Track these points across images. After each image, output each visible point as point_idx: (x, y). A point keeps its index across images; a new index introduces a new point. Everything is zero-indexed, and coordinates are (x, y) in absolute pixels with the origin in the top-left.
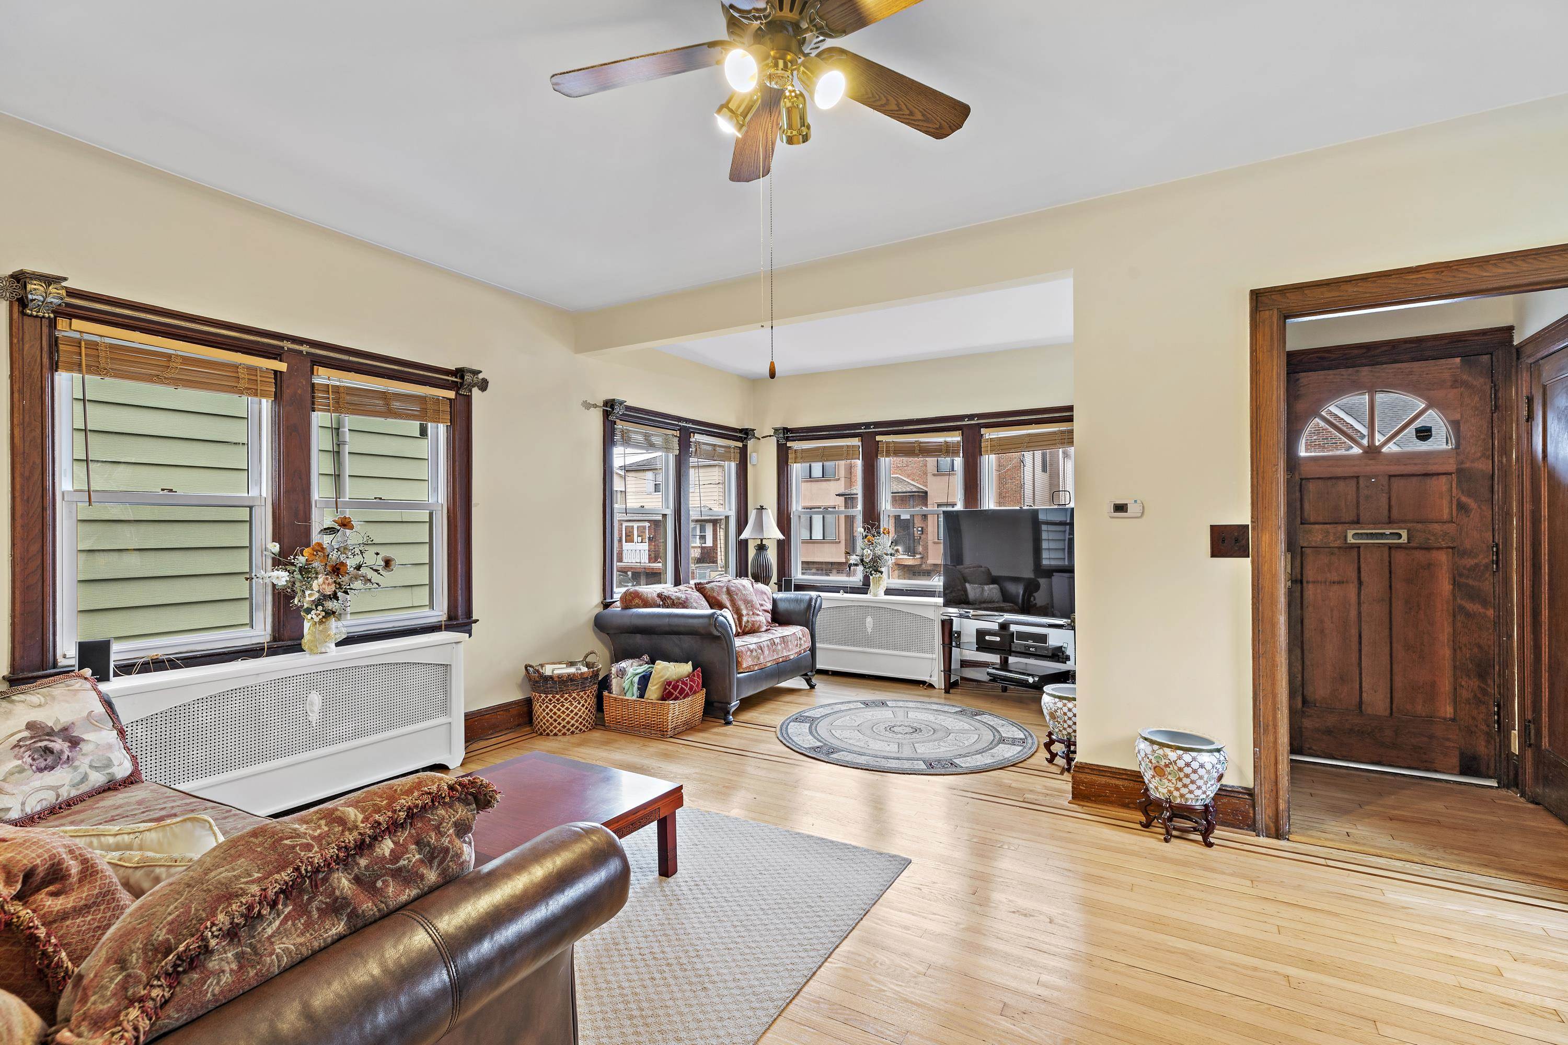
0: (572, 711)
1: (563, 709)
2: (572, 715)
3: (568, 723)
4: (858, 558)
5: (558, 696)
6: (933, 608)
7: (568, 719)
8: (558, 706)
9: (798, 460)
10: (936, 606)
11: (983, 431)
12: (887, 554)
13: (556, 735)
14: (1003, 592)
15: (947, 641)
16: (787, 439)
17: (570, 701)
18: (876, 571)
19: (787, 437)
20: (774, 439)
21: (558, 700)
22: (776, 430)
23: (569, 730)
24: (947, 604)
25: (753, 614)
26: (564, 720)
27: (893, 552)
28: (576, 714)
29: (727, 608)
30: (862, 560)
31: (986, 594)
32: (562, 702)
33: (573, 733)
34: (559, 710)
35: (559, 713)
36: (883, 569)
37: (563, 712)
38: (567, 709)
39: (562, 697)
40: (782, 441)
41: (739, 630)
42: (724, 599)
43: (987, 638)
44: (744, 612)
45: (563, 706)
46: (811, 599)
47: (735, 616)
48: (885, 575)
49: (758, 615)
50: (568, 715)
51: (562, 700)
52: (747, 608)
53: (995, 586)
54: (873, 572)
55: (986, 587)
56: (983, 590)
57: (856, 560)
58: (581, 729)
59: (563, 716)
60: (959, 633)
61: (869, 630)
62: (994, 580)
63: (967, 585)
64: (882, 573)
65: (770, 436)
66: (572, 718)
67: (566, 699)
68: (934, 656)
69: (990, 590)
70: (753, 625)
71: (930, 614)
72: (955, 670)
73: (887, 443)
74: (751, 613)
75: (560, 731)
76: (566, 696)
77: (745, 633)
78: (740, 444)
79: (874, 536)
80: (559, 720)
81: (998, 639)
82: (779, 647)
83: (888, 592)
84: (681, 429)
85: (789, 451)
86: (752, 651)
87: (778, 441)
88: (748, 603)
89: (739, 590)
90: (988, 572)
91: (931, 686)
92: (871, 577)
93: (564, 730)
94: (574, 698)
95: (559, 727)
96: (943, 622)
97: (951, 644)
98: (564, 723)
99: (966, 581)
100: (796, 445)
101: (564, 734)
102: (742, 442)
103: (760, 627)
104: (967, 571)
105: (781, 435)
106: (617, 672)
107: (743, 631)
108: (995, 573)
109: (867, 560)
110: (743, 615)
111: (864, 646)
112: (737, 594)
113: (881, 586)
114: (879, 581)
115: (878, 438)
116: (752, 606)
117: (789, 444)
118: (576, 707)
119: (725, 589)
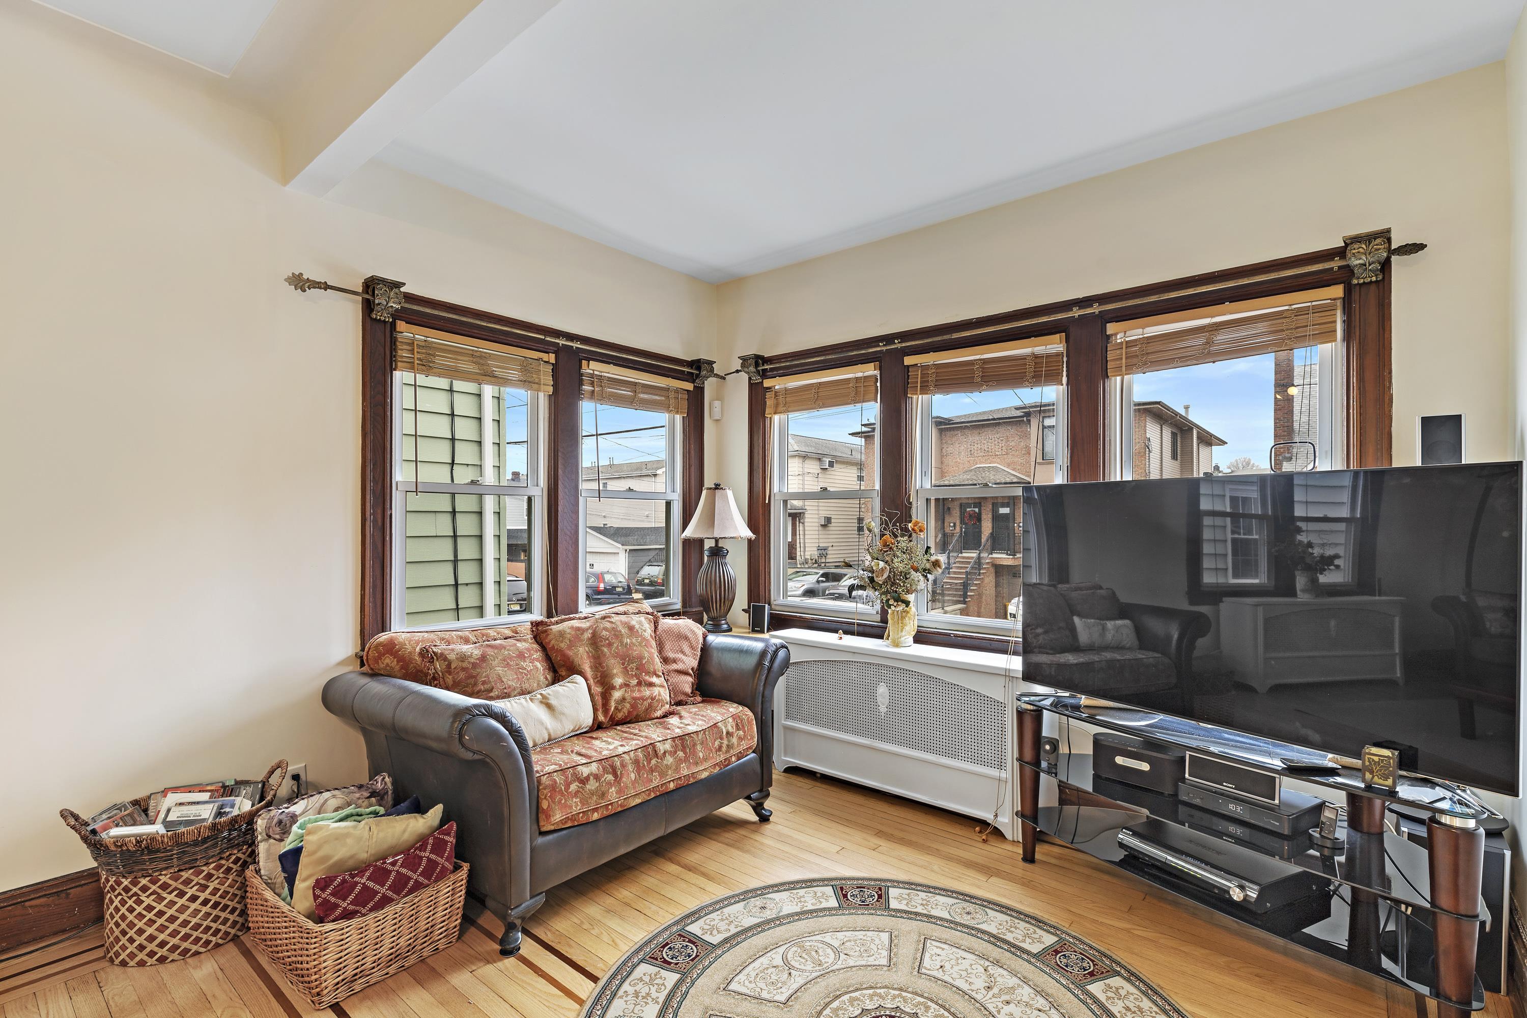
0: (161, 914)
1: (139, 909)
2: (160, 921)
3: (151, 938)
4: (866, 574)
5: (126, 882)
6: (1002, 680)
7: (150, 931)
8: (130, 902)
9: (781, 408)
10: (1006, 675)
11: (1111, 328)
12: (916, 570)
13: (124, 964)
14: (1139, 630)
15: (1028, 755)
16: (764, 375)
17: (154, 893)
18: (899, 600)
19: (764, 371)
20: (744, 377)
21: (127, 889)
22: (744, 360)
23: (152, 954)
24: (1029, 675)
25: (639, 684)
26: (140, 932)
27: (928, 566)
28: (172, 919)
29: (581, 673)
30: (872, 580)
31: (1109, 636)
32: (136, 894)
33: (162, 960)
34: (131, 910)
35: (131, 917)
36: (911, 598)
37: (140, 916)
38: (149, 908)
39: (135, 883)
40: (757, 379)
41: (601, 718)
42: (582, 655)
43: (1119, 760)
44: (618, 681)
45: (139, 902)
46: (763, 653)
47: (597, 689)
48: (913, 608)
49: (651, 685)
50: (151, 922)
51: (135, 889)
52: (625, 671)
53: (1127, 622)
54: (891, 602)
55: (1110, 624)
56: (1104, 628)
57: (862, 579)
58: (187, 951)
59: (140, 924)
60: (1055, 744)
61: (883, 709)
62: (1123, 611)
63: (1076, 620)
64: (907, 603)
65: (737, 371)
66: (162, 929)
67: (144, 889)
68: (1003, 775)
69: (1118, 629)
70: (634, 706)
71: (995, 691)
72: (1048, 809)
73: (925, 368)
74: (634, 682)
75: (132, 956)
76: (144, 881)
77: (615, 723)
78: (689, 386)
79: (896, 536)
80: (131, 933)
81: (1145, 767)
82: (669, 760)
83: (921, 637)
84: (558, 351)
85: (768, 395)
86: (584, 781)
87: (750, 379)
88: (631, 661)
89: (617, 635)
90: (1113, 596)
91: (997, 833)
92: (890, 611)
93: (141, 956)
94: (165, 886)
95: (131, 948)
96: (1021, 714)
97: (1037, 763)
98: (140, 940)
99: (1074, 612)
100: (777, 384)
101: (142, 964)
102: (693, 382)
103: (650, 708)
104: (1074, 594)
105: (752, 369)
106: (268, 828)
107: (612, 718)
108: (1125, 597)
109: (880, 580)
110: (613, 688)
111: (873, 737)
112: (610, 645)
113: (907, 628)
114: (903, 618)
115: (908, 361)
116: (641, 668)
117: (767, 383)
118: (172, 903)
119: (588, 635)
